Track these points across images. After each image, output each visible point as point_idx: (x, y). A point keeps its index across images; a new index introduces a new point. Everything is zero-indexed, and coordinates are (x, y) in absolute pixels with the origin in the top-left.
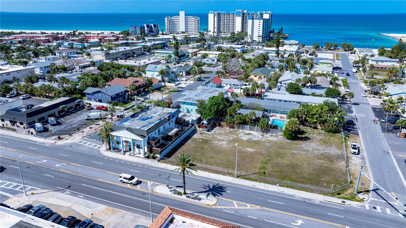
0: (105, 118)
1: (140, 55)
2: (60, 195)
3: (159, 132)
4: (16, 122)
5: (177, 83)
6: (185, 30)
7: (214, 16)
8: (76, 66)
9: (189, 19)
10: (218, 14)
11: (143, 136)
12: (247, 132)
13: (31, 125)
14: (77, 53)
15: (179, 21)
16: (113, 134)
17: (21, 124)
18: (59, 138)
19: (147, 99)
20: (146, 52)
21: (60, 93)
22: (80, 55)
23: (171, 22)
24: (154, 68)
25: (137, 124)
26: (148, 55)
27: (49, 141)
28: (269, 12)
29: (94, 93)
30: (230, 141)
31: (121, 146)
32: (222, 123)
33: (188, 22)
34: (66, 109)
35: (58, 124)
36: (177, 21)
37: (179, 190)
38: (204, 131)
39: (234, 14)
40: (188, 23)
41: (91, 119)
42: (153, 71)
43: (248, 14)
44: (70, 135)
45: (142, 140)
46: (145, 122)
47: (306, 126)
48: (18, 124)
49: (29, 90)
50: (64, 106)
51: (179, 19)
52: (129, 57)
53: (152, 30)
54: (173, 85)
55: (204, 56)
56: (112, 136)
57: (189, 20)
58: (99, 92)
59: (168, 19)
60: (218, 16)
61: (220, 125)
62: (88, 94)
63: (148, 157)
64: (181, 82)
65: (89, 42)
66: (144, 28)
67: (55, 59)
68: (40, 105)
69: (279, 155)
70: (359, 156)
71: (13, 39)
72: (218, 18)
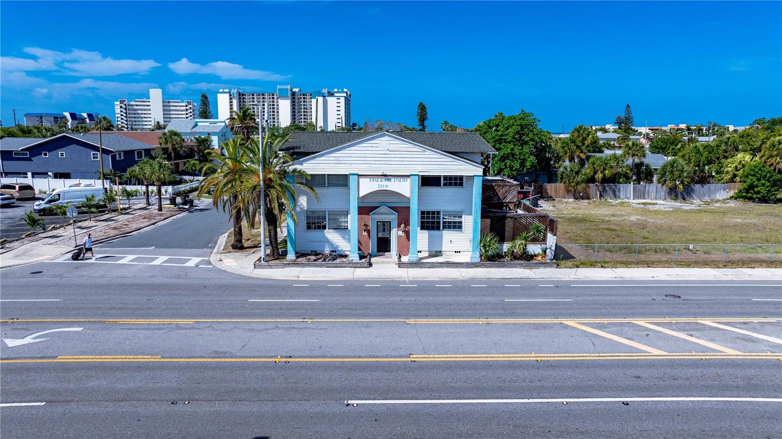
7: (231, 99)
9: (173, 106)
10: (240, 95)
15: (150, 110)
23: (130, 112)
24: (192, 126)
28: (345, 90)
29: (36, 151)
33: (172, 112)
36: (145, 110)
39: (272, 95)
40: (170, 114)
42: (192, 133)
43: (304, 95)
51: (148, 106)
57: (172, 108)
59: (121, 105)
60: (240, 98)
62: (8, 156)
66: (65, 121)
72: (240, 102)
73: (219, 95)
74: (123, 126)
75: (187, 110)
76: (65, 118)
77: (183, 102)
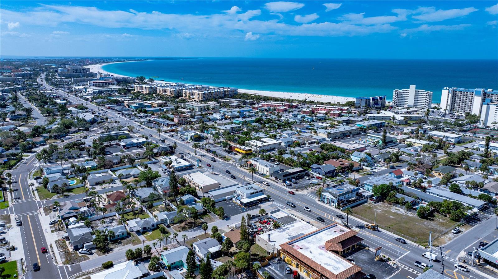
0: (320, 185)
1: (356, 135)
3: (345, 197)
4: (277, 178)
5: (374, 167)
6: (414, 104)
7: (449, 93)
8: (306, 142)
10: (454, 92)
11: (336, 198)
12: (398, 208)
13: (284, 181)
14: (307, 129)
15: (408, 95)
16: (323, 193)
17: (280, 180)
18: (297, 190)
19: (347, 176)
20: (362, 132)
21: (297, 164)
22: (309, 131)
23: (399, 95)
25: (335, 191)
26: (363, 135)
29: (316, 168)
30: (383, 211)
31: (325, 200)
32: (385, 201)
34: (300, 175)
35: (296, 183)
36: (406, 95)
38: (372, 202)
39: (473, 93)
40: (418, 97)
41: (312, 184)
42: (357, 157)
43: (491, 94)
44: (302, 190)
45: (335, 199)
46: (339, 191)
48: (278, 180)
49: (281, 159)
50: (300, 173)
51: (408, 93)
52: (347, 136)
53: (377, 102)
54: (369, 169)
55: (410, 145)
56: (322, 194)
57: (419, 94)
58: (319, 168)
59: (396, 92)
60: (453, 93)
61: (383, 201)
62: (313, 168)
63: (337, 208)
64: (376, 167)
65: (317, 116)
66: (370, 101)
67: (293, 134)
68: (288, 171)
69: (406, 223)
70: (455, 235)
71: (261, 107)
72: (453, 95)
73: (443, 91)
74: (395, 102)
75: (426, 96)
76: (370, 100)
77: (425, 91)
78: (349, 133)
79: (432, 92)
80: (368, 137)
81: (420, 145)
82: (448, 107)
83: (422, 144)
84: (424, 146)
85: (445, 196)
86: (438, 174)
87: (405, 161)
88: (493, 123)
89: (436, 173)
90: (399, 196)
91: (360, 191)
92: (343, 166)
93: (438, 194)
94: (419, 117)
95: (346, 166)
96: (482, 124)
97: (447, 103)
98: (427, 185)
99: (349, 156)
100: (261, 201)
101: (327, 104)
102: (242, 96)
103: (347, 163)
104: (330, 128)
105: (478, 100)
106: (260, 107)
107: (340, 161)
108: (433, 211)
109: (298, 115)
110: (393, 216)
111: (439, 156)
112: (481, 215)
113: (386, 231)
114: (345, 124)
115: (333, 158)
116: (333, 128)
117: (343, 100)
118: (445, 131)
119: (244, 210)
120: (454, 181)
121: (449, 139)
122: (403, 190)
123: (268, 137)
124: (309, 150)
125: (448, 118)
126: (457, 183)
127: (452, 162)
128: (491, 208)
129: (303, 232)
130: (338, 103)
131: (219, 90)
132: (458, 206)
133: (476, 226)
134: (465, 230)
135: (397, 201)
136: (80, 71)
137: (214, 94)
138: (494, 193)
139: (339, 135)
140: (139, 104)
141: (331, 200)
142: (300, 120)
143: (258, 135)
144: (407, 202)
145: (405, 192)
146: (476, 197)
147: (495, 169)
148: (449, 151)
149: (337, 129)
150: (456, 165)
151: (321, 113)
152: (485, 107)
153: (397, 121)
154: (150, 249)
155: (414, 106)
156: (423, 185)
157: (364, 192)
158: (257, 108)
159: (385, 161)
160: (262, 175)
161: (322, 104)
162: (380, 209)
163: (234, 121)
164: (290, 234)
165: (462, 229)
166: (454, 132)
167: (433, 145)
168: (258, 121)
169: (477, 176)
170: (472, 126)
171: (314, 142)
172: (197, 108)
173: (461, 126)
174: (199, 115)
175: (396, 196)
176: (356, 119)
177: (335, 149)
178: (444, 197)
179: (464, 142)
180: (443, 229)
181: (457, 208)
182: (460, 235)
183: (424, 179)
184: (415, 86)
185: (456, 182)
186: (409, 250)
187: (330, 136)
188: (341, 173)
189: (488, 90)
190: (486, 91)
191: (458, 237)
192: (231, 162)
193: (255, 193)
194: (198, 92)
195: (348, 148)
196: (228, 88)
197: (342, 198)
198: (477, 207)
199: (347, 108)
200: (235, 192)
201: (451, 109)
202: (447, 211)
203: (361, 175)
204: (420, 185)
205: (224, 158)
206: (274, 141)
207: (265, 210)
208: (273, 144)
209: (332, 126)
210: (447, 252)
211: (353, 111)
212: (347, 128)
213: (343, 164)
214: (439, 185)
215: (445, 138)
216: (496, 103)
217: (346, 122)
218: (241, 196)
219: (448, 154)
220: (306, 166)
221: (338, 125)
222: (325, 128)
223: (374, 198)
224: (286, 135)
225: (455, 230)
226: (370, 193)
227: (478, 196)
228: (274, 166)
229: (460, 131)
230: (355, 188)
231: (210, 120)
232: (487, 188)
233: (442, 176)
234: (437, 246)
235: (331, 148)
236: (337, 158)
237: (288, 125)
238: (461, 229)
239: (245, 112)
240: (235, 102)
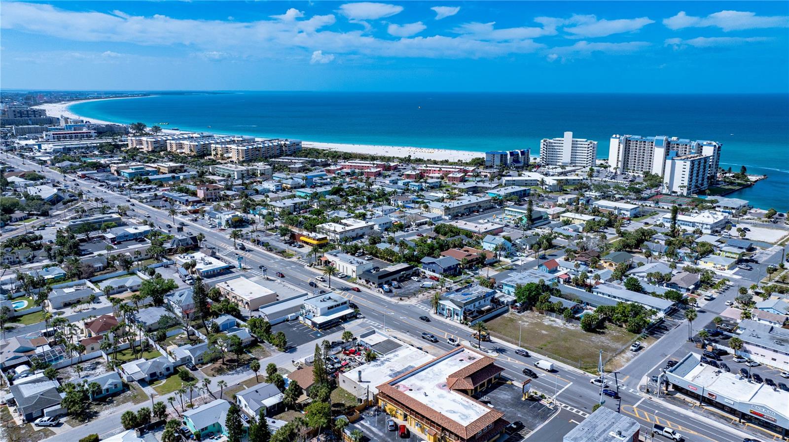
0: (436, 288)
1: (488, 209)
2: (404, 334)
3: (474, 306)
4: (370, 282)
5: (515, 258)
6: (571, 160)
7: (620, 143)
8: (412, 223)
9: (579, 144)
10: (627, 140)
11: (461, 307)
12: (553, 319)
13: (380, 286)
14: (413, 202)
15: (563, 146)
16: (441, 302)
17: (374, 283)
18: (401, 299)
19: (477, 274)
20: (496, 205)
21: (400, 258)
22: (417, 206)
23: (550, 148)
24: (492, 239)
25: (459, 297)
26: (499, 210)
27: (394, 300)
28: (715, 143)
29: (429, 263)
30: (532, 324)
31: (445, 312)
32: (534, 308)
34: (405, 275)
35: (399, 287)
36: (559, 146)
37: (476, 345)
38: (515, 311)
39: (652, 142)
40: (576, 150)
41: (424, 288)
42: (491, 243)
43: (677, 144)
44: (409, 298)
45: (460, 309)
46: (465, 297)
47: (613, 323)
48: (371, 284)
49: (374, 251)
50: (404, 272)
51: (562, 143)
52: (474, 212)
53: (518, 159)
54: (508, 260)
55: (567, 223)
56: (439, 303)
57: (578, 146)
58: (434, 263)
59: (544, 142)
60: (626, 143)
61: (531, 309)
62: (424, 263)
63: (463, 323)
64: (520, 258)
65: (428, 181)
66: (506, 157)
67: (391, 211)
68: (386, 269)
69: (565, 340)
70: (634, 353)
71: (341, 169)
72: (626, 146)
73: (612, 140)
74: (543, 158)
75: (588, 148)
76: (506, 155)
77: (586, 141)
78: (477, 206)
79: (596, 143)
80: (506, 212)
81: (582, 222)
82: (620, 163)
83: (584, 221)
84: (587, 224)
85: (619, 296)
86: (608, 264)
87: (560, 247)
88: (680, 187)
89: (606, 263)
90: (554, 299)
91: (497, 296)
92: (469, 258)
93: (610, 294)
94: (579, 180)
95: (475, 258)
96: (666, 188)
97: (618, 158)
98: (593, 282)
99: (479, 243)
100: (345, 319)
101: (442, 162)
102: (308, 154)
103: (475, 254)
104: (449, 200)
105: (659, 153)
106: (338, 170)
107: (465, 251)
108: (604, 320)
109: (399, 182)
110: (547, 331)
111: (609, 237)
112: (669, 321)
113: (536, 354)
114: (471, 193)
115: (455, 246)
116: (453, 199)
117: (467, 156)
118: (616, 200)
119: (319, 335)
120: (632, 273)
121: (622, 212)
122: (560, 291)
123: (353, 217)
124: (418, 235)
125: (620, 180)
126: (635, 277)
127: (628, 246)
128: (682, 310)
129: (412, 364)
130: (459, 161)
131: (271, 144)
132: (637, 310)
133: (662, 338)
134: (648, 345)
135: (551, 308)
136: (28, 114)
137: (263, 150)
138: (684, 288)
139: (462, 210)
140: (136, 169)
141: (454, 312)
142: (401, 189)
143: (336, 215)
144: (566, 308)
145: (562, 293)
146: (662, 295)
147: (685, 253)
148: (622, 229)
149: (459, 202)
150: (634, 250)
151: (434, 177)
152: (669, 162)
153: (547, 187)
154: (164, 408)
155: (571, 163)
156: (588, 281)
157: (503, 296)
158: (333, 172)
159: (531, 247)
160: (346, 277)
161: (435, 163)
162: (527, 322)
163: (298, 194)
164: (392, 369)
165: (644, 344)
166: (629, 200)
167: (599, 221)
168: (336, 192)
169: (661, 265)
170: (653, 191)
171: (425, 223)
172: (236, 173)
173: (638, 191)
174: (240, 185)
175: (550, 300)
176: (487, 185)
177: (457, 232)
178: (619, 298)
179: (643, 216)
180: (618, 346)
181: (636, 314)
182: (641, 353)
183: (588, 272)
184: (571, 133)
185: (634, 275)
186: (571, 380)
187: (448, 212)
188: (467, 268)
189: (673, 138)
190: (669, 140)
191: (639, 355)
192: (294, 259)
193: (335, 306)
194: (236, 148)
195: (476, 230)
196: (286, 140)
197: (470, 307)
198: (663, 310)
199: (473, 168)
200: (302, 307)
201: (624, 166)
202: (623, 318)
203: (497, 271)
204: (584, 281)
205: (282, 253)
206: (362, 224)
207: (352, 333)
208: (361, 228)
209: (452, 198)
210: (625, 379)
211: (482, 173)
212: (474, 199)
213: (470, 255)
214: (610, 280)
215: (616, 211)
216: (683, 158)
217: (472, 189)
218: (313, 312)
219: (622, 234)
220: (413, 259)
221: (460, 195)
222: (441, 200)
223: (518, 304)
224: (381, 213)
225: (635, 347)
226: (512, 298)
227: (663, 295)
228: (364, 263)
229: (637, 199)
230: (490, 290)
231: (257, 192)
232: (676, 282)
233: (614, 267)
234: (611, 372)
235: (452, 231)
236: (461, 246)
237: (384, 197)
238: (642, 345)
239: (314, 179)
240: (298, 162)
